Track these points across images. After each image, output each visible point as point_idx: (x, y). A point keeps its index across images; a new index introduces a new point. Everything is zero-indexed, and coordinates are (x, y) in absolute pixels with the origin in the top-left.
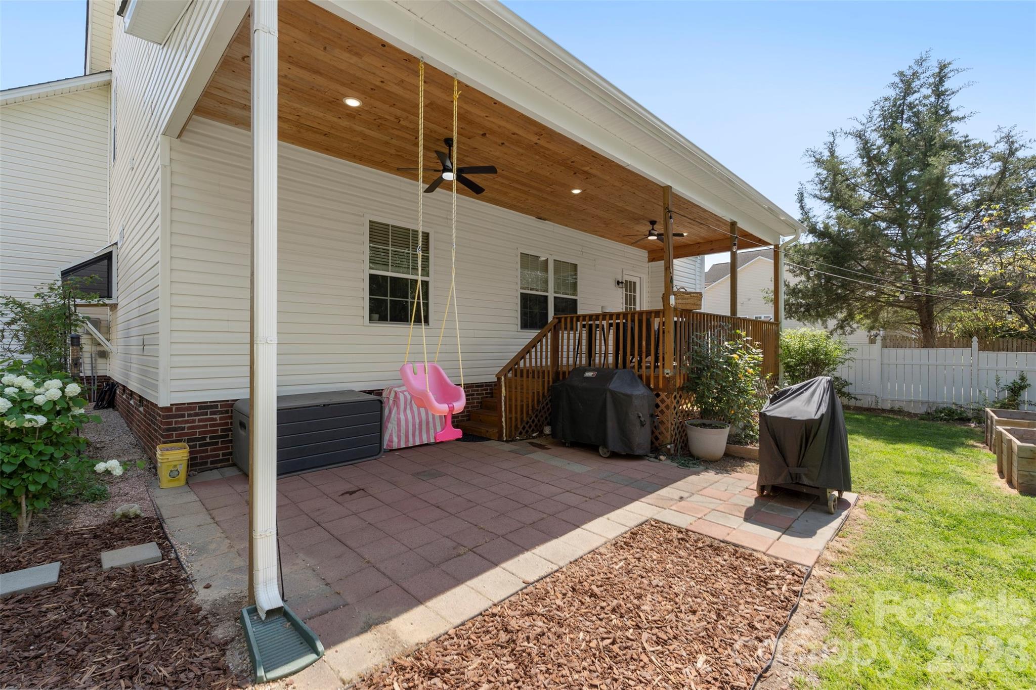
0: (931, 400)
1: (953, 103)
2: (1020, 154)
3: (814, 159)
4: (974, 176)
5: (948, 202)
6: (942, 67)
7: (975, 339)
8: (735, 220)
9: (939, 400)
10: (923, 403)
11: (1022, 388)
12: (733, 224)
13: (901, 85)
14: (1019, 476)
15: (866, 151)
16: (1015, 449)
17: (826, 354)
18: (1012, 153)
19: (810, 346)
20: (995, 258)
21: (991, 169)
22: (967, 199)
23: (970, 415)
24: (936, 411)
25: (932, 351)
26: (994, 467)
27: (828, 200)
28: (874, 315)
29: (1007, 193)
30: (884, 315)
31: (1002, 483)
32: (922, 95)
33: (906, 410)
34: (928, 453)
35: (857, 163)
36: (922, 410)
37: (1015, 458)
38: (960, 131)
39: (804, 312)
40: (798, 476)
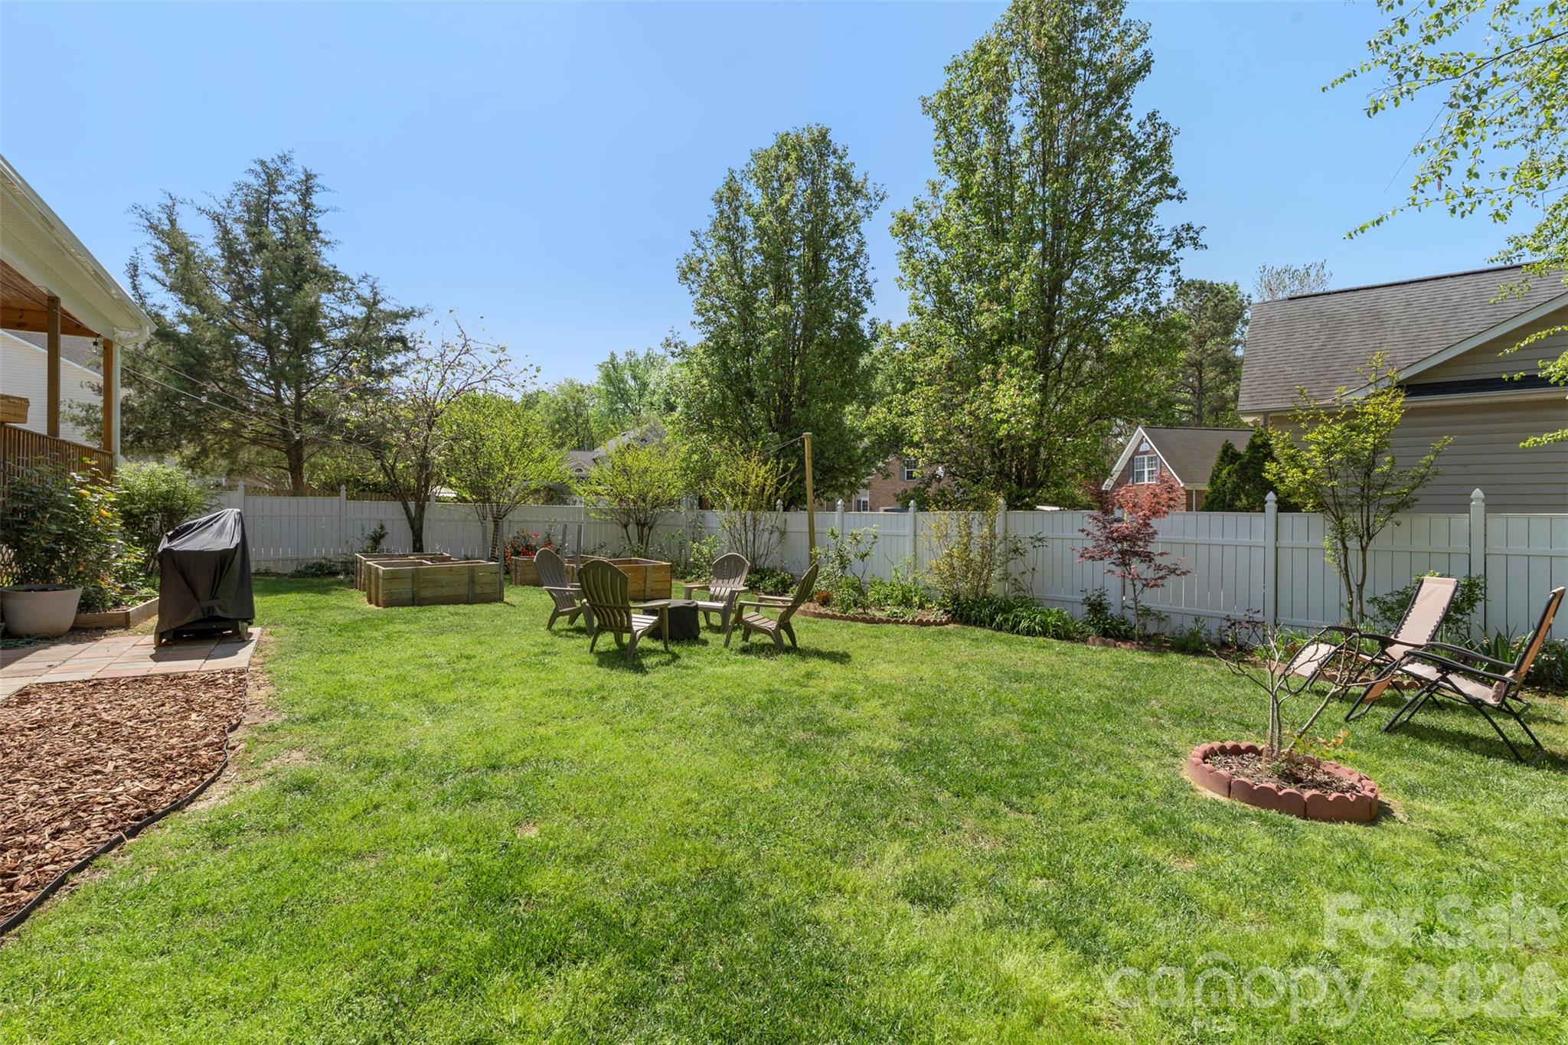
0: (301, 556)
1: (321, 222)
2: (381, 306)
3: (147, 224)
4: (341, 312)
5: (320, 336)
6: (309, 177)
7: (343, 487)
8: (57, 294)
9: (309, 556)
10: (292, 560)
11: (382, 536)
12: (54, 301)
13: (263, 176)
14: (384, 595)
15: (227, 242)
16: (381, 572)
17: (184, 500)
18: (375, 303)
19: (164, 487)
20: (360, 404)
21: (358, 311)
22: (336, 334)
23: (339, 568)
24: (307, 567)
25: (302, 500)
26: (365, 599)
27: (172, 288)
28: (231, 454)
29: (371, 340)
30: (245, 455)
31: (373, 607)
32: (288, 199)
33: (273, 571)
34: (310, 597)
35: (215, 252)
36: (291, 569)
37: (381, 581)
38: (329, 258)
39: (132, 442)
40: (211, 609)
